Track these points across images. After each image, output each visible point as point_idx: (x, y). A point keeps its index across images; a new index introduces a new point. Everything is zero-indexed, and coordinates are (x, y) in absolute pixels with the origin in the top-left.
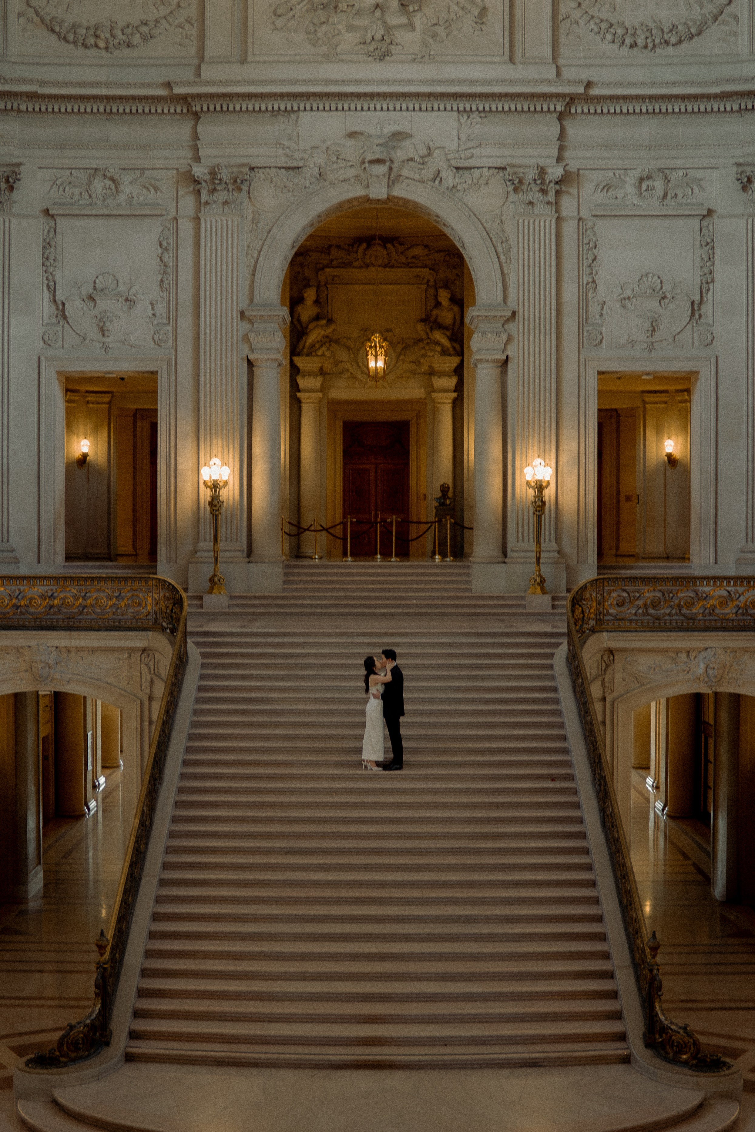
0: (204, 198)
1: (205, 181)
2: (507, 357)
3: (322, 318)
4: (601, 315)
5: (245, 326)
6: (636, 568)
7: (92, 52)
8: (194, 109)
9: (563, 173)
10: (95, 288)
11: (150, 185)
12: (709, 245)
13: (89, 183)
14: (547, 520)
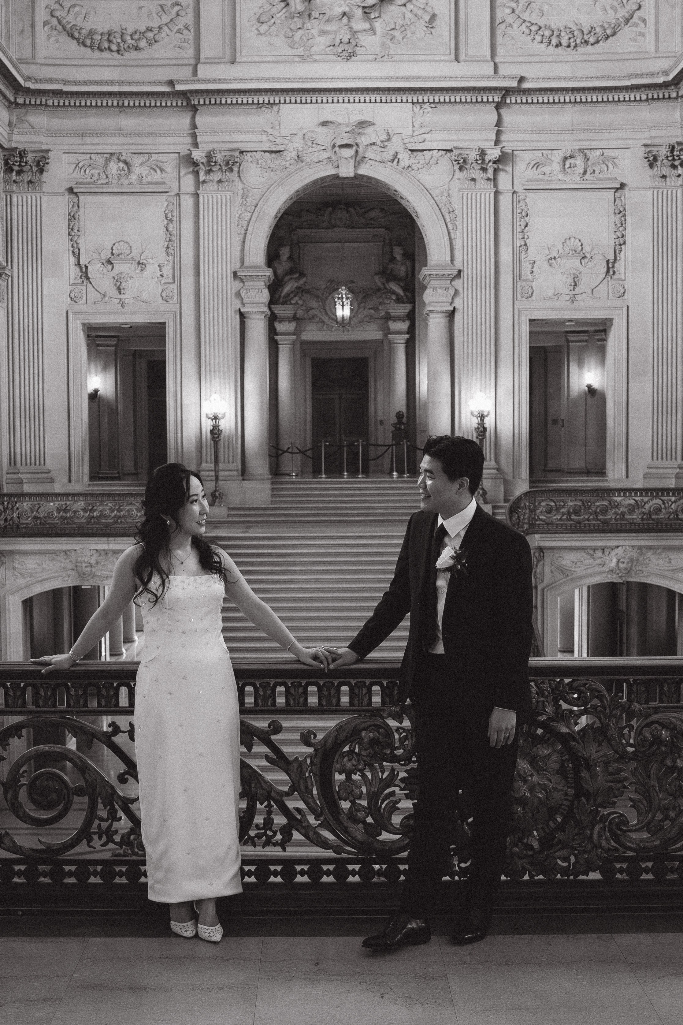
0: (202, 177)
1: (202, 163)
2: (454, 308)
3: (296, 273)
4: (532, 272)
5: (237, 285)
6: (562, 482)
7: (106, 54)
8: (193, 102)
9: (500, 154)
10: (112, 254)
11: (157, 166)
12: (621, 213)
13: (106, 165)
14: (488, 442)
